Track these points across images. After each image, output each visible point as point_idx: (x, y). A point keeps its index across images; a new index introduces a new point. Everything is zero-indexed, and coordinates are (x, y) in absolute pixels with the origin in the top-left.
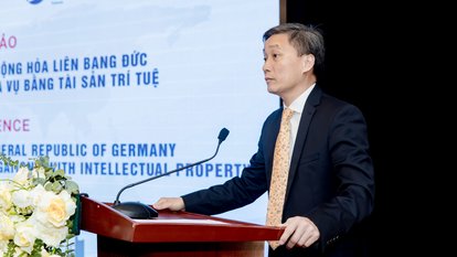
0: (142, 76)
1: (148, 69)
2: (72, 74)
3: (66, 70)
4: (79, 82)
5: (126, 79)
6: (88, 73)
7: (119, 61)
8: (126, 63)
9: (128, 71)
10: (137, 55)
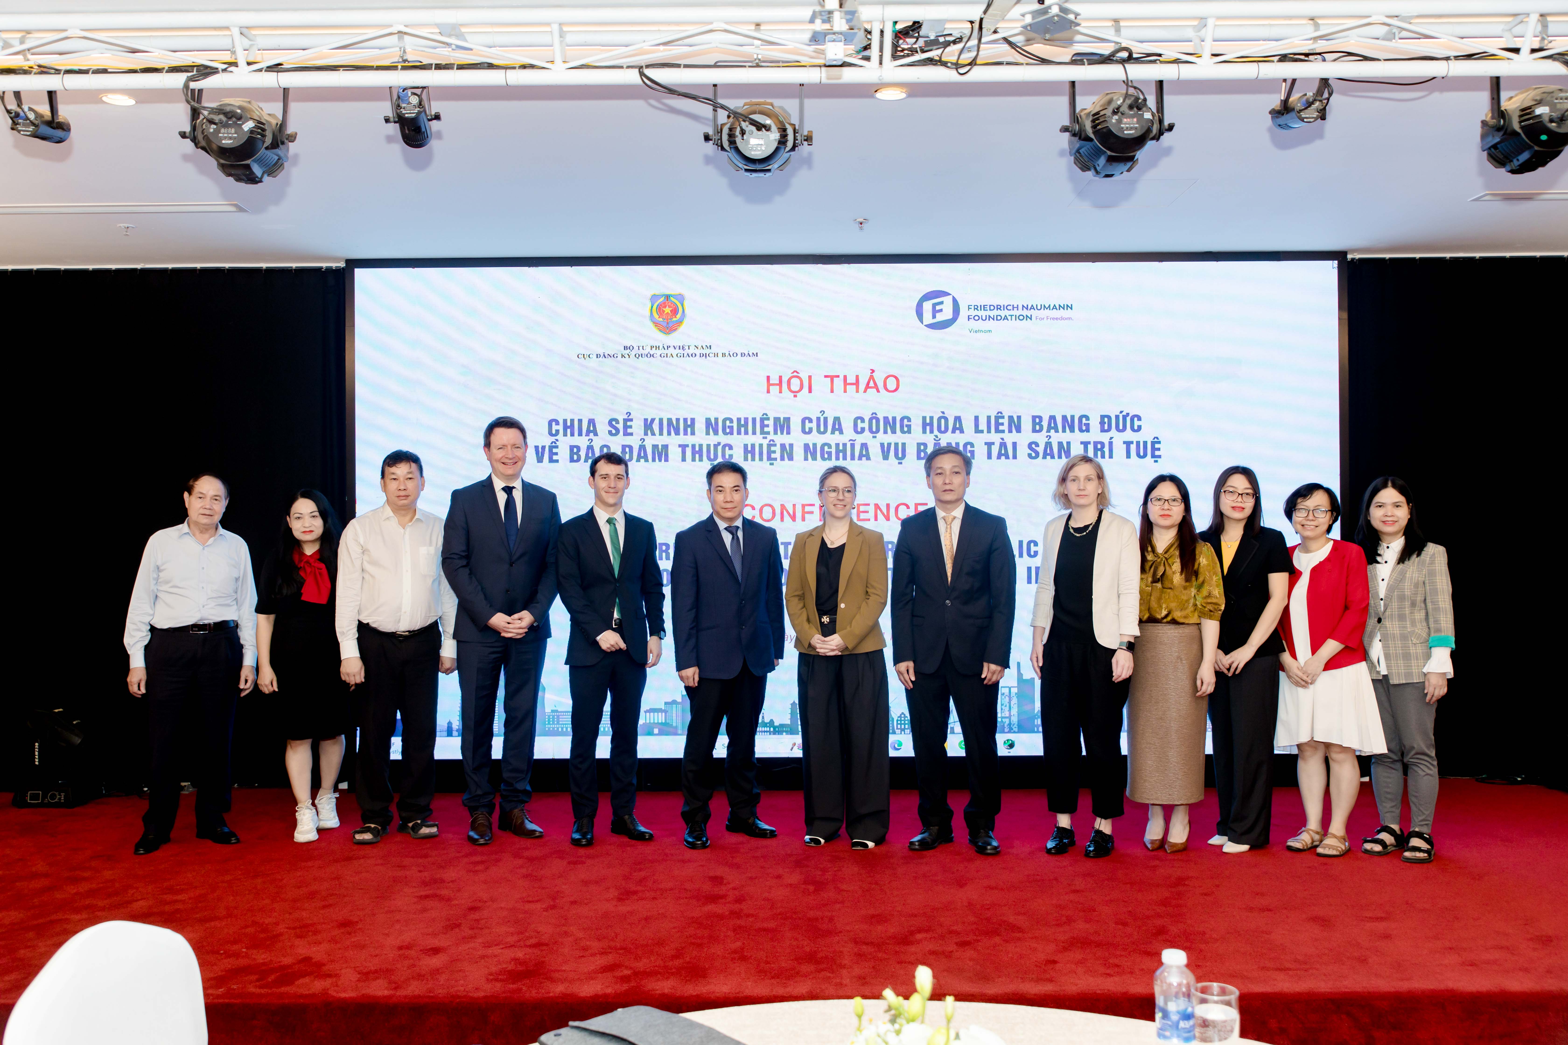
0: (1133, 447)
1: (1147, 435)
2: (1010, 438)
3: (997, 431)
4: (1023, 451)
5: (1106, 450)
6: (1041, 439)
7: (1095, 423)
8: (1106, 427)
9: (1111, 438)
10: (1125, 417)
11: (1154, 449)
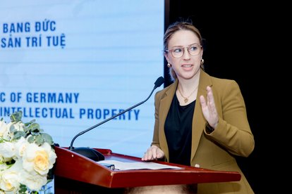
0: (51, 40)
1: (57, 33)
5: (38, 41)
6: (7, 36)
7: (32, 27)
8: (38, 29)
9: (40, 35)
10: (47, 23)
11: (62, 41)
